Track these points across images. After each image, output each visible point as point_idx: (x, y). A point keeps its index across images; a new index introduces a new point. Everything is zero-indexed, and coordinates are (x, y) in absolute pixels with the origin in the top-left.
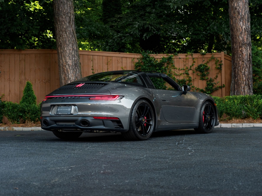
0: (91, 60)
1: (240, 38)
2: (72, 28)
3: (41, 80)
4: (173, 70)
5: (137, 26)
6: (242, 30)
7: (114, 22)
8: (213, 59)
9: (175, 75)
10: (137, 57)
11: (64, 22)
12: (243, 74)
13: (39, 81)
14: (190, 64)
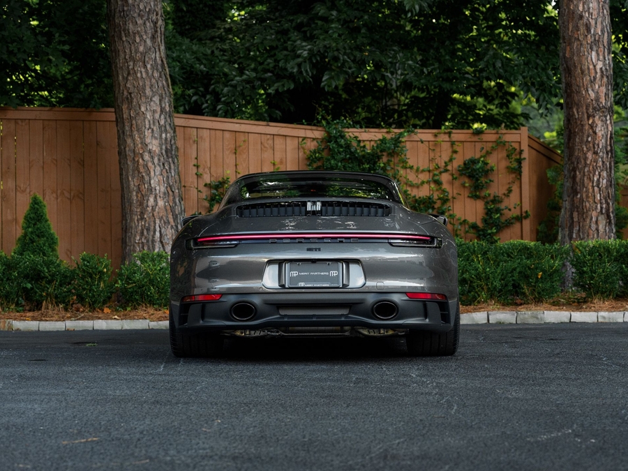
0: (191, 141)
1: (590, 92)
2: (160, 54)
3: (59, 192)
4: (402, 172)
5: (305, 54)
6: (596, 73)
7: (218, 40)
8: (502, 144)
9: (406, 184)
10: (312, 135)
11: (141, 36)
12: (595, 184)
13: (55, 195)
14: (445, 158)
